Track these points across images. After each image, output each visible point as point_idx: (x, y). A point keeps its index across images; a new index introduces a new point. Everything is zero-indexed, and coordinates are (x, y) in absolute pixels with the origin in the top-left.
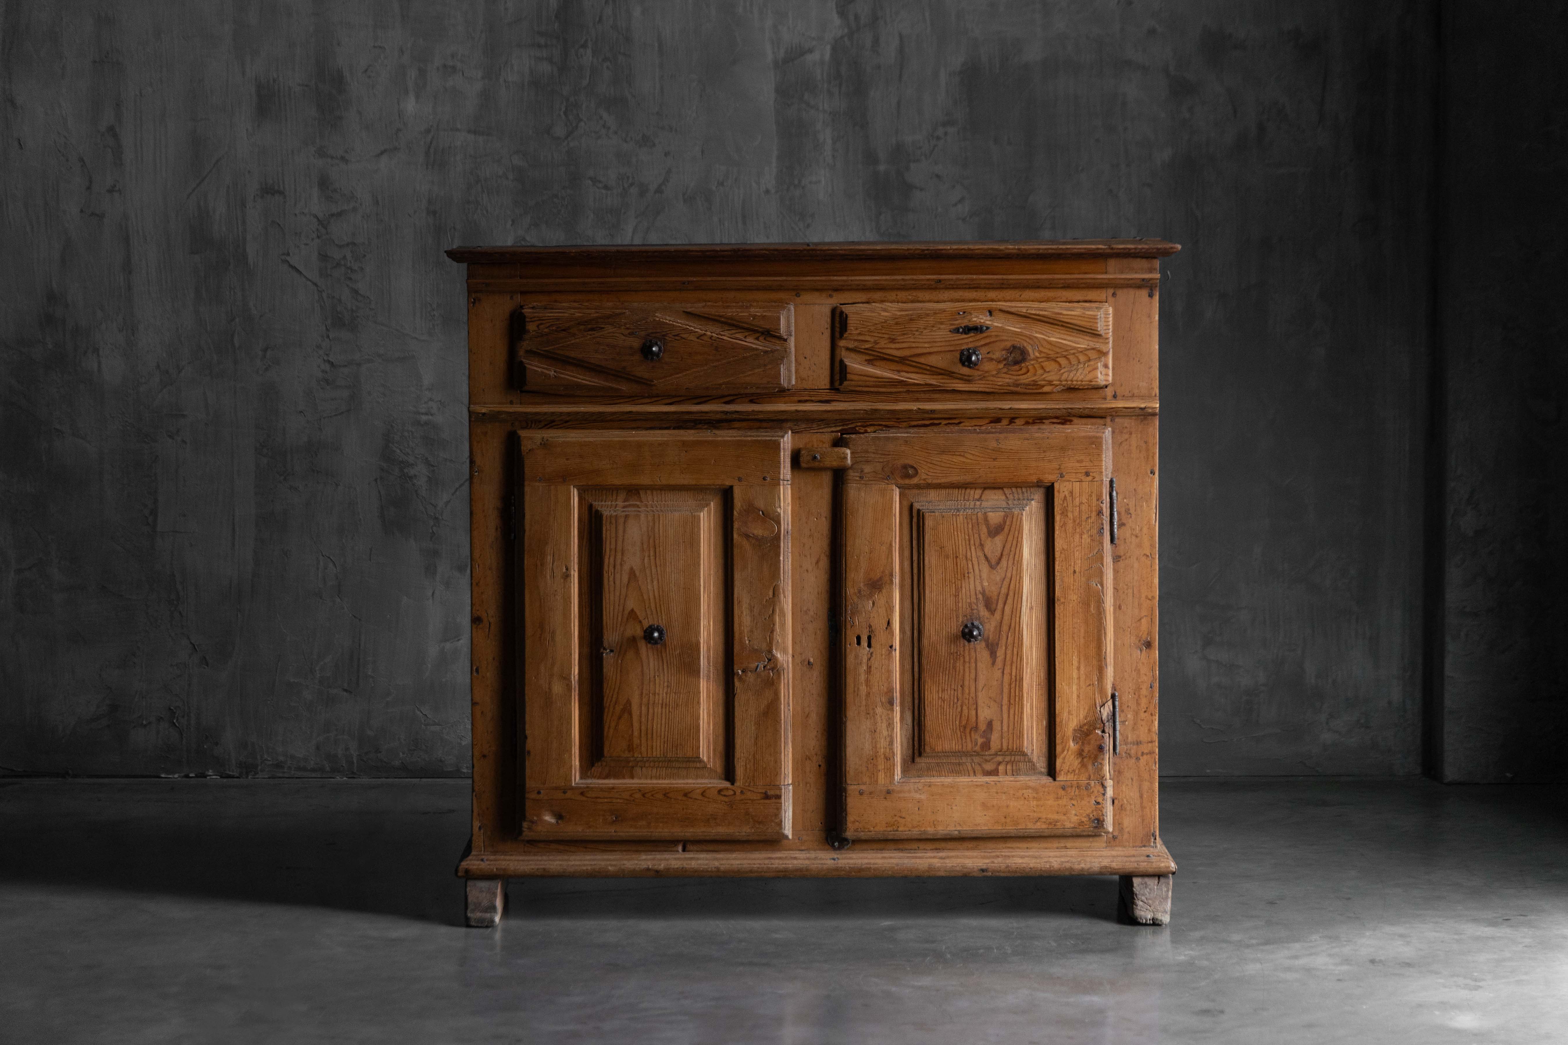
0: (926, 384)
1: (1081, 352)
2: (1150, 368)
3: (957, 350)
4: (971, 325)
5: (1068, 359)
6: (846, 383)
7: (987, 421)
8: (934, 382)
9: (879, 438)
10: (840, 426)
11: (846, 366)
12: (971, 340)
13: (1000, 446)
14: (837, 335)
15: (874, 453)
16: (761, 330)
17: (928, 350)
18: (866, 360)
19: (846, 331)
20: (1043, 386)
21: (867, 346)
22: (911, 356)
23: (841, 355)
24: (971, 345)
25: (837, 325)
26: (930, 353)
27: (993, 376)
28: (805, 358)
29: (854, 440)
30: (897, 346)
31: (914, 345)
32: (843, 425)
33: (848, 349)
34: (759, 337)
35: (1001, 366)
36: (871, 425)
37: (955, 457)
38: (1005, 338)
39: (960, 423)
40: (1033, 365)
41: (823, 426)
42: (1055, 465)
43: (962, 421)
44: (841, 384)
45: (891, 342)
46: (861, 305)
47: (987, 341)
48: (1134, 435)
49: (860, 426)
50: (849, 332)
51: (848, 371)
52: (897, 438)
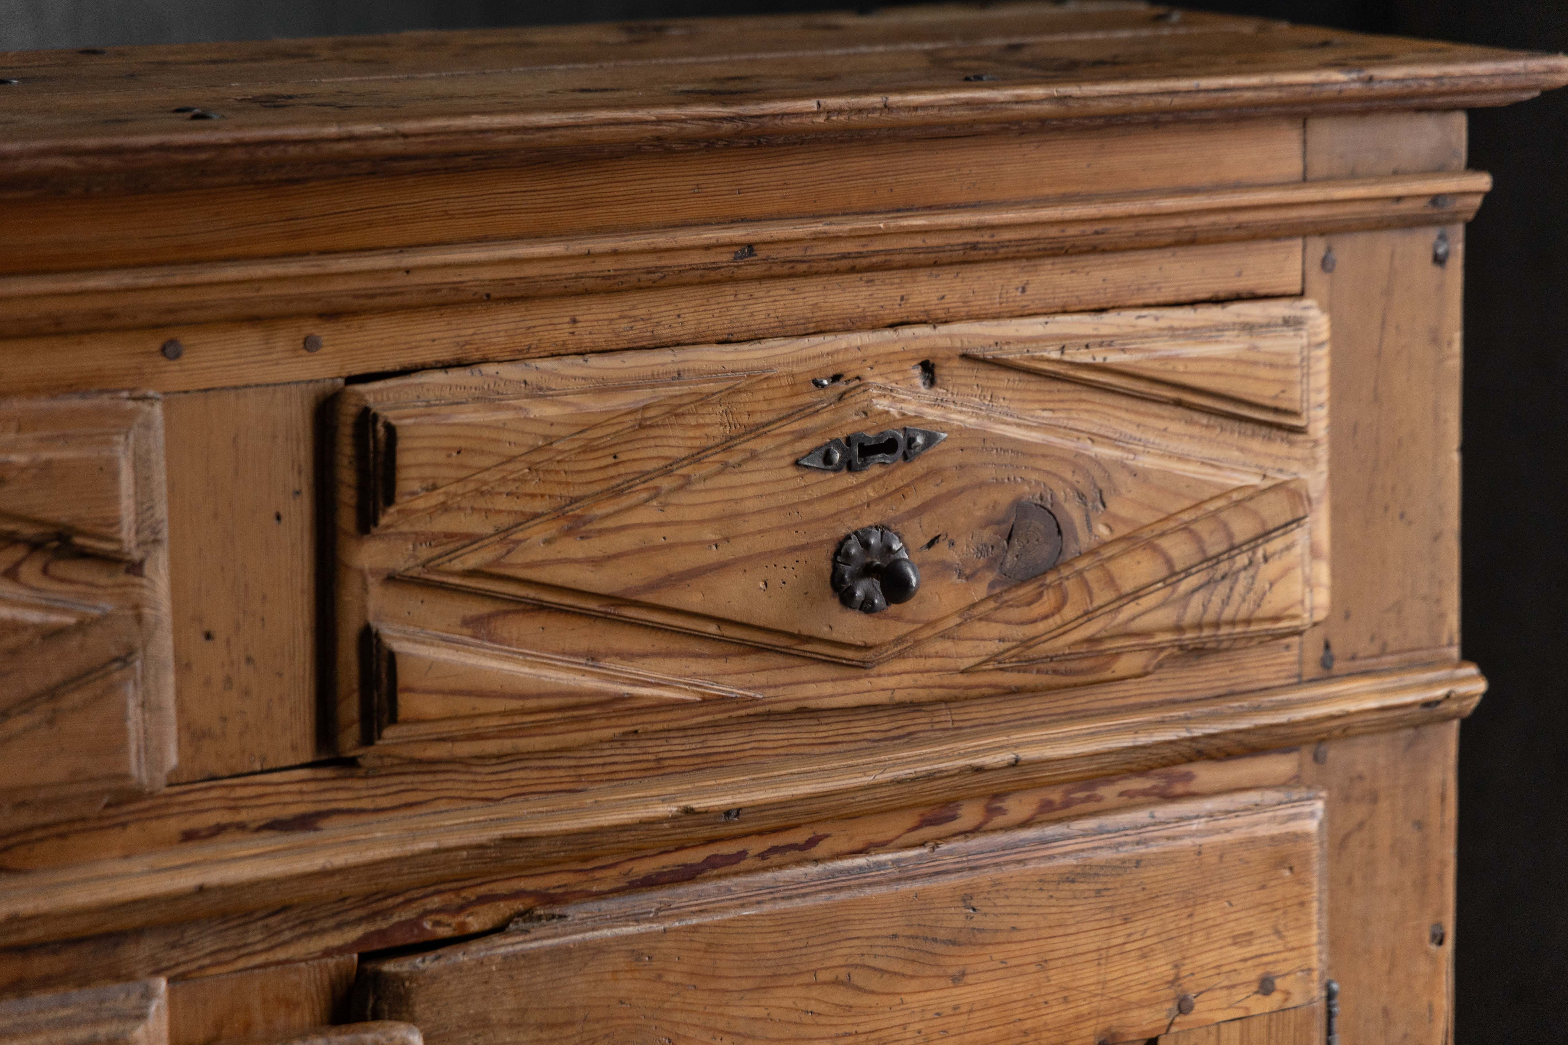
0: (706, 701)
1: (1237, 504)
2: (1436, 538)
3: (821, 543)
4: (871, 431)
5: (1192, 533)
6: (390, 733)
7: (910, 819)
8: (727, 688)
9: (530, 959)
10: (359, 921)
11: (392, 656)
12: (870, 492)
13: (979, 921)
14: (347, 519)
15: (511, 1025)
16: (28, 531)
17: (713, 556)
18: (466, 622)
19: (390, 500)
20: (1117, 655)
21: (472, 560)
22: (654, 586)
23: (364, 608)
24: (868, 519)
25: (347, 474)
26: (721, 567)
27: (945, 636)
28: (208, 636)
29: (434, 978)
30: (595, 547)
31: (657, 536)
32: (370, 917)
33: (393, 579)
34: (18, 564)
35: (980, 590)
36: (483, 900)
37: (815, 992)
38: (988, 474)
39: (812, 842)
40: (1080, 573)
41: (287, 935)
42: (1161, 967)
43: (820, 830)
44: (368, 738)
45: (569, 532)
46: (438, 377)
47: (929, 491)
48: (1384, 805)
49: (438, 911)
50: (402, 501)
51: (404, 677)
52: (599, 949)
